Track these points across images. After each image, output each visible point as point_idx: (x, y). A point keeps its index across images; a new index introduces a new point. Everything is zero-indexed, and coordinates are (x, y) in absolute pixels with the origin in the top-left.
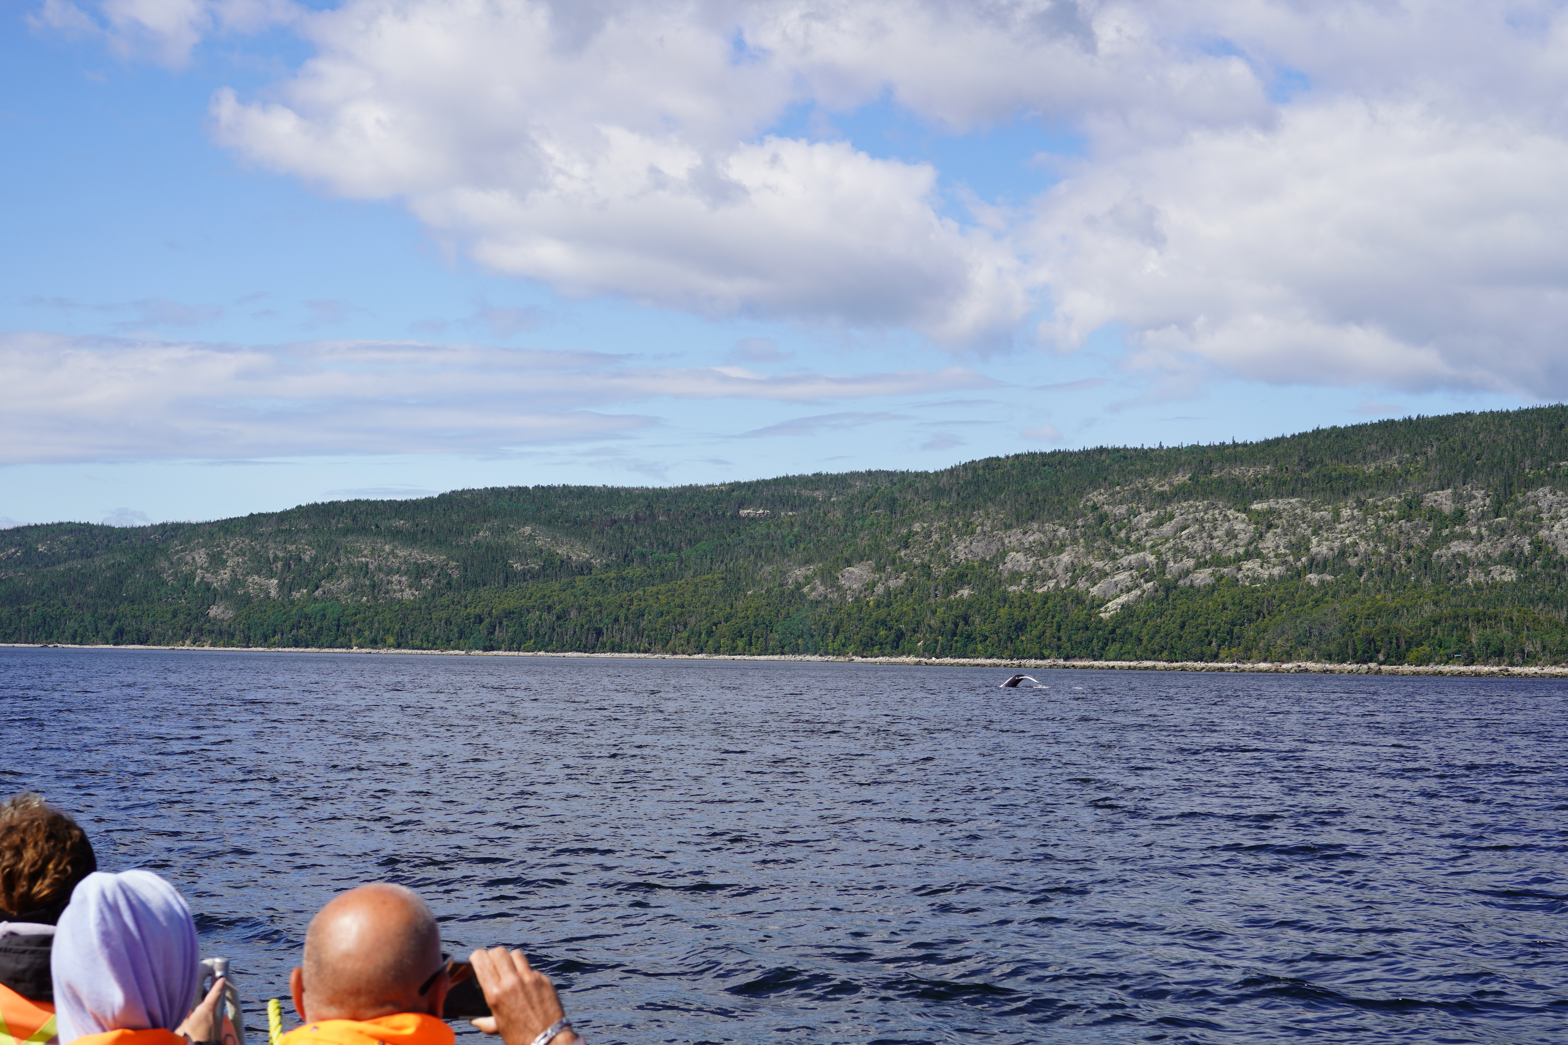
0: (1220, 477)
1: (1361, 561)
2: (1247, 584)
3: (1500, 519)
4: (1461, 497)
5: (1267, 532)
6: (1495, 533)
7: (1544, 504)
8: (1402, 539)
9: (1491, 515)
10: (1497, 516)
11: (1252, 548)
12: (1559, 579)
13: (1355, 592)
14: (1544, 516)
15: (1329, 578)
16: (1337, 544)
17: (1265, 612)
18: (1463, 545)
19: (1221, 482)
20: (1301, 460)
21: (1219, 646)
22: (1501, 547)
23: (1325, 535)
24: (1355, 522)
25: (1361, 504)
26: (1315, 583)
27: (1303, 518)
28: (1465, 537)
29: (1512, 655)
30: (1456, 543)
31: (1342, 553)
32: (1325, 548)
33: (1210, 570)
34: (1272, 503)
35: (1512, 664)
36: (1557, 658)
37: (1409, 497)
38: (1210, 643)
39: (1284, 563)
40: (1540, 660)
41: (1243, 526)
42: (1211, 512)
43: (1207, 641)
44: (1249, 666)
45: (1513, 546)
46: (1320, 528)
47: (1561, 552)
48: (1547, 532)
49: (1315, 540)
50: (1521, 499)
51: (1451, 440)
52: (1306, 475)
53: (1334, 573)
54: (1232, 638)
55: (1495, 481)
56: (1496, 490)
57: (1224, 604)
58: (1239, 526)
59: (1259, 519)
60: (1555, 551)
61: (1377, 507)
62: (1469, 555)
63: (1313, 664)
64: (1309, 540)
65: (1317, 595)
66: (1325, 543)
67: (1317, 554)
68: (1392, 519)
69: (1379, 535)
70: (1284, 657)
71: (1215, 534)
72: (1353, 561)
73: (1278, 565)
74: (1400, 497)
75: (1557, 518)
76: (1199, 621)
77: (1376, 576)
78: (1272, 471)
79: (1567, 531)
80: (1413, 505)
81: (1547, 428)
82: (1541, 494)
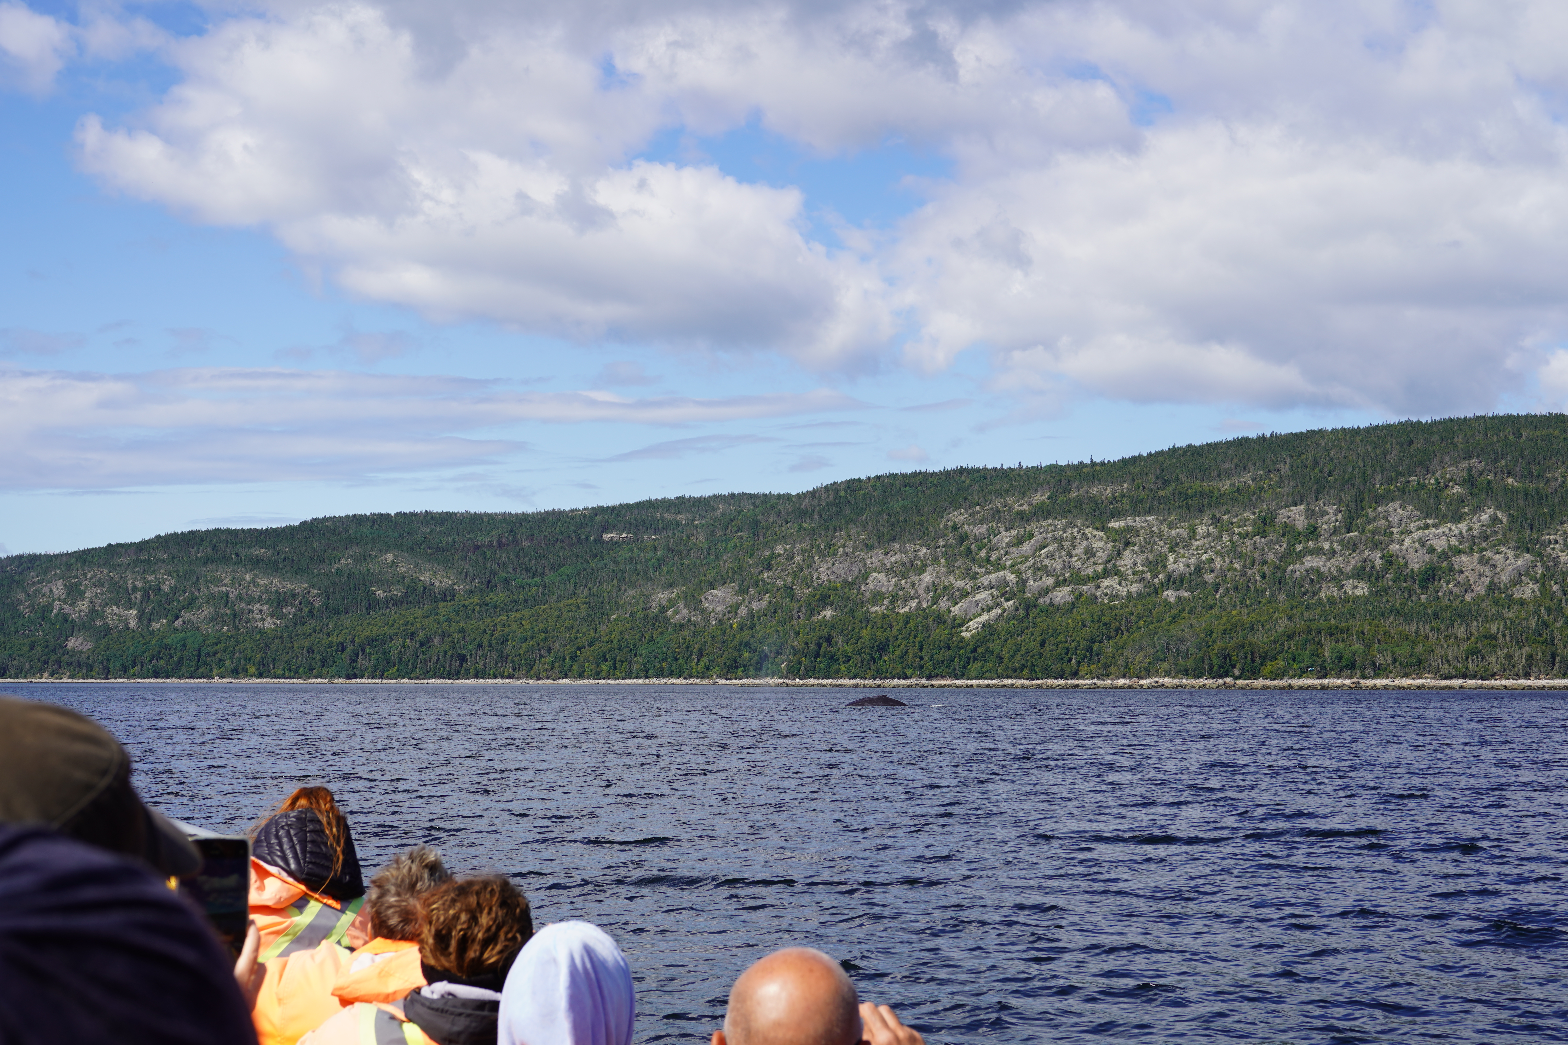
0: (1078, 496)
1: (1217, 577)
2: (1106, 601)
3: (1352, 534)
4: (1313, 512)
5: (1125, 550)
6: (1347, 548)
7: (1394, 519)
8: (1256, 555)
9: (1343, 530)
10: (1349, 531)
11: (1110, 566)
12: (1410, 592)
13: (1211, 607)
14: (1395, 530)
15: (1186, 594)
16: (1193, 560)
17: (1124, 629)
18: (1316, 560)
19: (1079, 501)
20: (1158, 478)
21: (1079, 663)
22: (1353, 562)
23: (1182, 552)
24: (1210, 539)
25: (1216, 521)
26: (1172, 600)
27: (1160, 535)
28: (1318, 551)
29: (1363, 668)
30: (1309, 558)
31: (1199, 569)
32: (1181, 565)
33: (1069, 589)
34: (1129, 520)
35: (1364, 677)
36: (1407, 670)
37: (1263, 514)
38: (1070, 660)
39: (1142, 580)
40: (1391, 672)
41: (1101, 544)
42: (1069, 531)
43: (1066, 659)
44: (1108, 682)
45: (1365, 560)
46: (1177, 545)
47: (1411, 566)
48: (1398, 547)
49: (1171, 557)
50: (1371, 514)
51: (1304, 456)
52: (1162, 493)
53: (1190, 589)
54: (1091, 655)
55: (1347, 496)
56: (1348, 505)
57: (1083, 621)
58: (1097, 544)
59: (1117, 537)
60: (1406, 565)
61: (1232, 523)
62: (1322, 570)
63: (1171, 680)
64: (1166, 558)
65: (1174, 612)
66: (1182, 560)
67: (1174, 571)
68: (1247, 535)
69: (1234, 552)
70: (1143, 672)
71: (1074, 552)
72: (1209, 578)
73: (1136, 582)
74: (1254, 513)
75: (1407, 532)
76: (1059, 638)
77: (1232, 592)
78: (1129, 489)
79: (1417, 545)
80: (1267, 521)
81: (1397, 444)
82: (1391, 509)
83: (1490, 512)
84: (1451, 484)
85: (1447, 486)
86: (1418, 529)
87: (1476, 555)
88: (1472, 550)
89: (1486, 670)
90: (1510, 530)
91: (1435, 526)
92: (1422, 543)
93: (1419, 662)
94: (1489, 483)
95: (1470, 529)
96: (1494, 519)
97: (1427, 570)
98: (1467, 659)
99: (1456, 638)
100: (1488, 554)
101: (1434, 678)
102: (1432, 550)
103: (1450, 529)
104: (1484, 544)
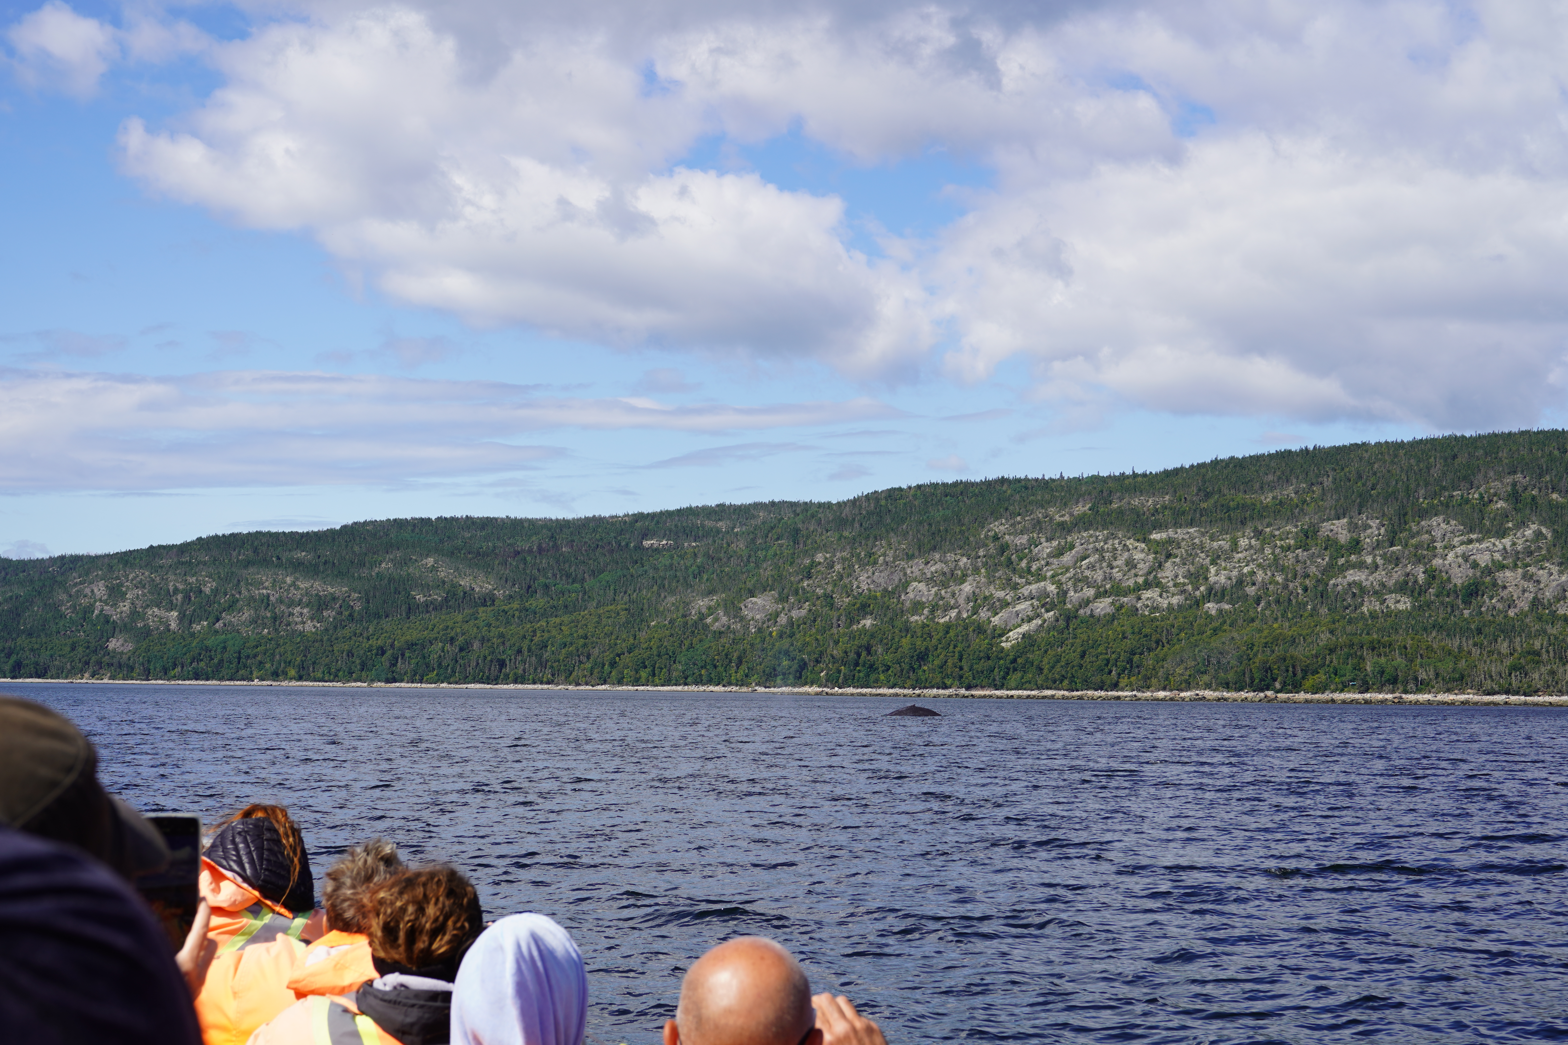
0: (1119, 507)
1: (1259, 590)
2: (1147, 613)
3: (1395, 548)
4: (1356, 526)
5: (1166, 562)
6: (1390, 562)
7: (1437, 533)
8: (1299, 568)
9: (1386, 544)
10: (1392, 545)
11: (1151, 577)
12: (1452, 607)
13: (1253, 620)
14: (1438, 545)
15: (1227, 607)
16: (1235, 573)
17: (1164, 641)
18: (1359, 574)
19: (1120, 512)
20: (1200, 490)
21: (1119, 674)
22: (1395, 576)
23: (1223, 564)
24: (1252, 551)
25: (1258, 534)
26: (1213, 612)
27: (1202, 547)
28: (1361, 565)
29: (1406, 682)
30: (1351, 572)
31: (1240, 582)
32: (1223, 577)
33: (1110, 600)
34: (1171, 532)
35: (1406, 692)
36: (1450, 686)
37: (1306, 527)
38: (1110, 672)
39: (1183, 592)
40: (1433, 687)
41: (1142, 556)
42: (1110, 542)
43: (1106, 670)
44: (1148, 694)
45: (1408, 575)
46: (1219, 557)
47: (1454, 581)
48: (1441, 561)
49: (1213, 570)
50: (1415, 528)
51: (1347, 470)
52: (1204, 505)
53: (1232, 602)
54: (1131, 667)
55: (1390, 510)
56: (1391, 519)
57: (1124, 633)
58: (1138, 556)
59: (1158, 549)
60: (1449, 579)
61: (1274, 536)
62: (1364, 584)
63: (1211, 693)
64: (1208, 570)
65: (1215, 624)
66: (1223, 572)
67: (1215, 583)
68: (1289, 548)
69: (1276, 565)
70: (1184, 685)
71: (1115, 564)
72: (1251, 590)
73: (1177, 594)
74: (1296, 526)
75: (1451, 547)
76: (1100, 650)
77: (1273, 605)
78: (1171, 501)
79: (1460, 560)
80: (1310, 534)
81: (1441, 458)
82: (1435, 523)
83: (1534, 527)
84: (1495, 499)
85: (1491, 501)
86: (1462, 543)
87: (1520, 571)
88: (1516, 566)
89: (1529, 686)
90: (1555, 545)
91: (1479, 541)
92: (1466, 558)
93: (1462, 677)
94: (1534, 498)
95: (1514, 544)
96: (1539, 535)
97: (1470, 585)
98: (1510, 674)
99: (1499, 653)
100: (1532, 569)
101: (1476, 694)
102: (1475, 565)
103: (1494, 544)
104: (1528, 560)
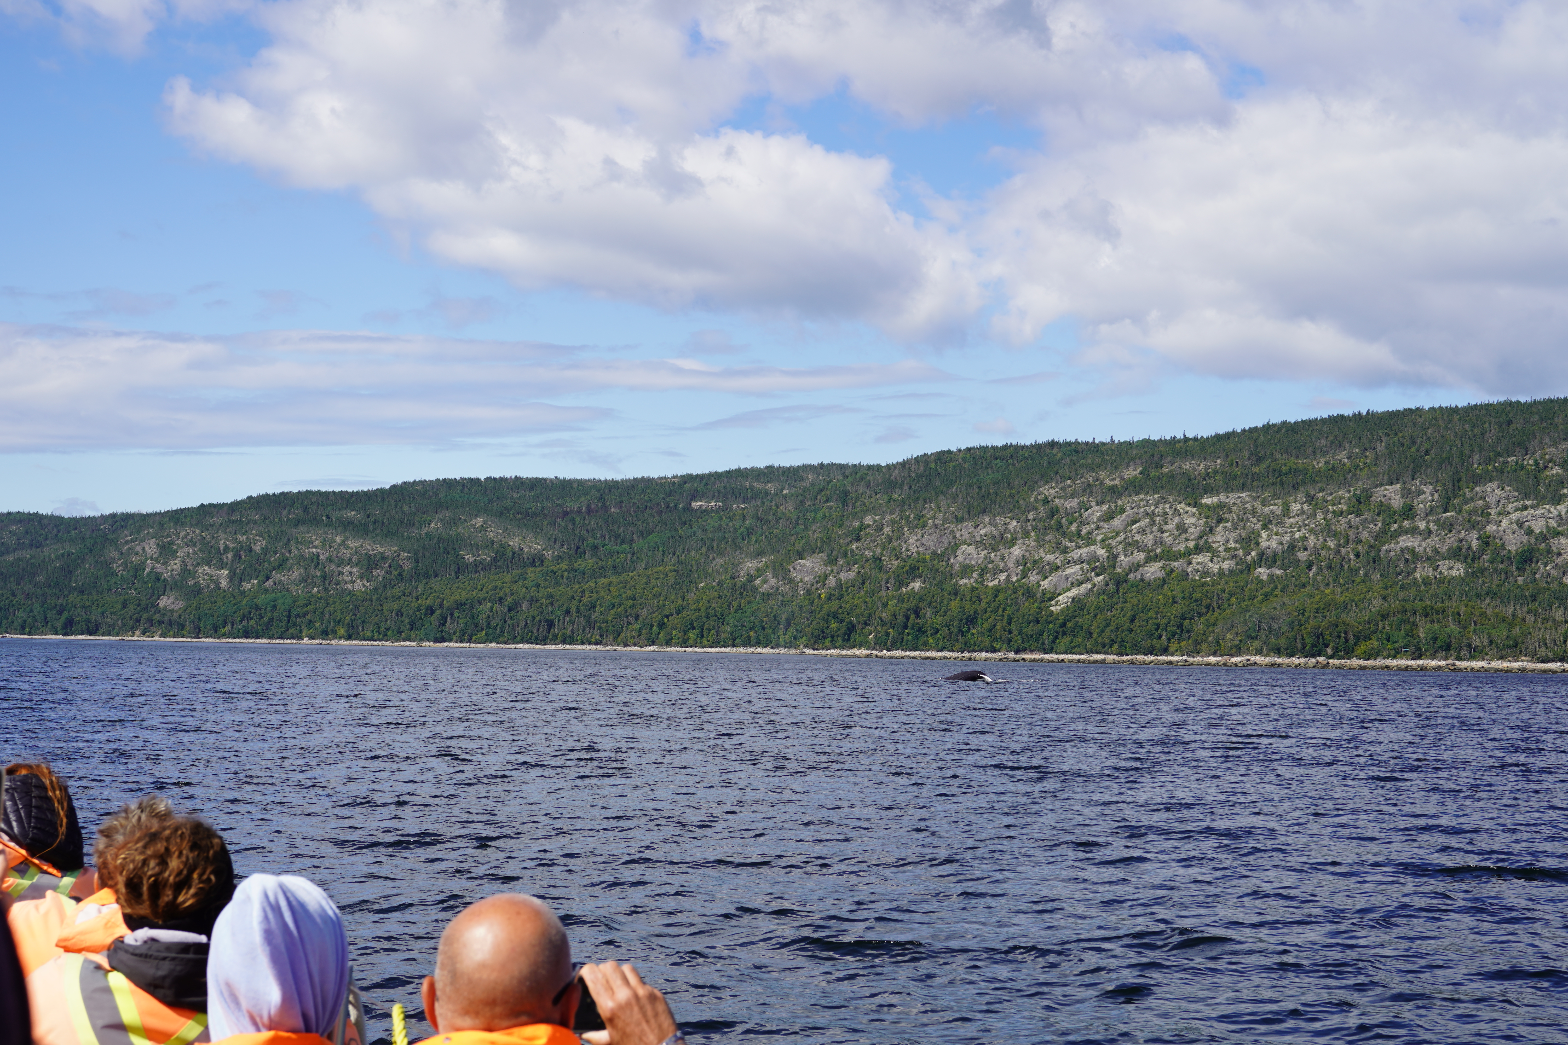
0: (1170, 471)
1: (1310, 555)
2: (1198, 578)
3: (1448, 514)
4: (1410, 492)
5: (1217, 526)
6: (1443, 528)
7: (1492, 500)
8: (1351, 534)
9: (1440, 510)
10: (1446, 511)
11: (1202, 542)
12: (1506, 573)
13: (1304, 586)
14: (1492, 511)
15: (1278, 572)
16: (1287, 538)
17: (1215, 606)
18: (1411, 539)
19: (1171, 476)
20: (1252, 454)
21: (1169, 639)
22: (1449, 542)
23: (1275, 529)
24: (1304, 516)
25: (1310, 499)
26: (1264, 577)
27: (1253, 512)
28: (1414, 531)
29: (1459, 650)
30: (1404, 537)
31: (1292, 547)
32: (1274, 542)
33: (1160, 564)
34: (1222, 497)
35: (1459, 659)
36: (1504, 653)
37: (1359, 492)
38: (1160, 637)
39: (1234, 557)
40: (1487, 654)
41: (1193, 520)
42: (1161, 506)
43: (1156, 635)
44: (1199, 659)
45: (1461, 541)
46: (1270, 522)
47: (1508, 547)
48: (1495, 527)
49: (1264, 535)
50: (1469, 494)
51: (1400, 435)
52: (1256, 470)
53: (1283, 567)
54: (1182, 632)
55: (1444, 476)
56: (1444, 485)
57: (1174, 598)
58: (1189, 520)
59: (1210, 513)
60: (1503, 546)
61: (1327, 501)
62: (1417, 550)
63: (1262, 658)
64: (1259, 535)
65: (1266, 589)
66: (1275, 537)
67: (1267, 548)
68: (1341, 513)
69: (1328, 530)
70: (1234, 651)
71: (1165, 528)
72: (1303, 556)
73: (1228, 559)
74: (1349, 492)
75: (1505, 513)
76: (1149, 614)
77: (1325, 571)
78: (1222, 466)
79: (1514, 526)
80: (1363, 499)
81: (1496, 423)
82: (1489, 489)
84: (1550, 465)
85: (1546, 467)
86: (1517, 510)
91: (1533, 507)
92: (1520, 524)
93: (1516, 645)
97: (1524, 552)
98: (1565, 642)
99: (1554, 620)
101: (1531, 661)
102: (1530, 532)
103: (1549, 511)
